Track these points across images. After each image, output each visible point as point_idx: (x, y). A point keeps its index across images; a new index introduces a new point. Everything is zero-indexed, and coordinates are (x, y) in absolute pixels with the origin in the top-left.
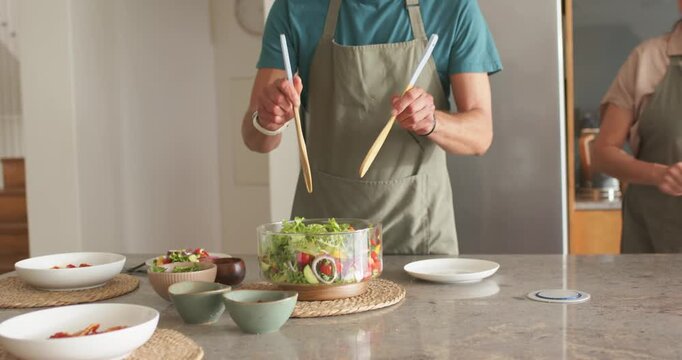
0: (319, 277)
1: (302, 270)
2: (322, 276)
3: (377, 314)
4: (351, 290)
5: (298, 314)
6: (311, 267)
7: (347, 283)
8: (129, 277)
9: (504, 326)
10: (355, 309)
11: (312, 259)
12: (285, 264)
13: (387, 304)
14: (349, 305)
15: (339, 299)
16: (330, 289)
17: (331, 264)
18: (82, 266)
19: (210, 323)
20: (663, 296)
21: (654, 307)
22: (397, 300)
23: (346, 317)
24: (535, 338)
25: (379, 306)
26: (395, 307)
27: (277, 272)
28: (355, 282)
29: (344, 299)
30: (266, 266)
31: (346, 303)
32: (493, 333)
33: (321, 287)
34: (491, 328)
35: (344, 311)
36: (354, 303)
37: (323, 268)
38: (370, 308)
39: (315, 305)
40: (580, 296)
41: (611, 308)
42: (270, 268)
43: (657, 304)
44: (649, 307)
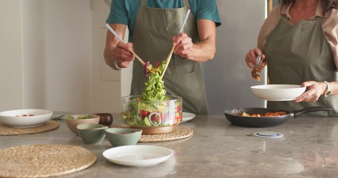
0: (152, 123)
1: (144, 119)
2: (153, 123)
3: (180, 141)
4: (166, 129)
5: (142, 140)
6: (148, 117)
7: (165, 126)
8: (54, 122)
9: (243, 148)
10: (169, 139)
11: (149, 113)
12: (135, 116)
13: (185, 137)
14: (166, 137)
15: (161, 134)
16: (157, 129)
17: (158, 116)
18: (30, 115)
19: (97, 144)
20: (318, 135)
21: (315, 141)
22: (189, 135)
23: (165, 142)
24: (259, 154)
25: (181, 137)
26: (189, 138)
27: (131, 120)
28: (169, 126)
29: (163, 134)
30: (125, 117)
31: (164, 136)
32: (238, 151)
33: (152, 127)
34: (236, 149)
35: (164, 140)
36: (168, 136)
37: (154, 118)
38: (176, 138)
39: (149, 136)
40: (278, 135)
41: (294, 140)
42: (127, 118)
43: (316, 139)
44: (312, 141)
